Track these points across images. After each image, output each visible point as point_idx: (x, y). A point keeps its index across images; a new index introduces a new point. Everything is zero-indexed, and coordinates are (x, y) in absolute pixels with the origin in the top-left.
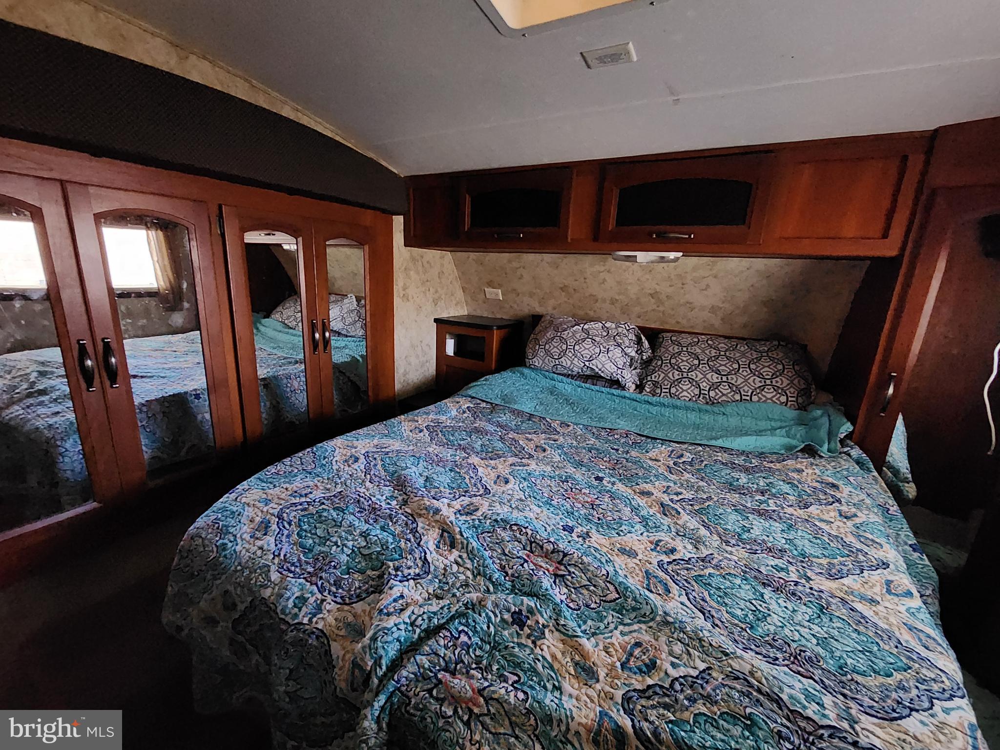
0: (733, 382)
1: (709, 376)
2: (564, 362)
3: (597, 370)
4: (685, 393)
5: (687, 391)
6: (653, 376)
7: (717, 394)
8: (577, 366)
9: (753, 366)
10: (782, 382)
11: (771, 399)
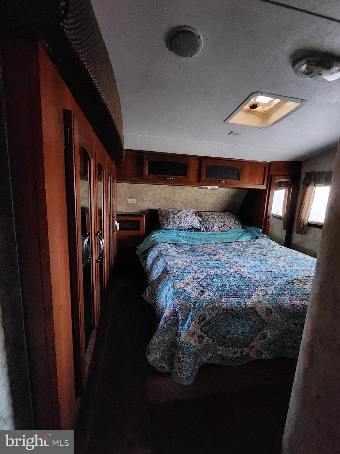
0: (226, 224)
1: (220, 224)
2: (182, 225)
3: (194, 226)
4: (216, 230)
5: (216, 229)
6: (205, 226)
7: (224, 228)
8: (187, 226)
9: (229, 219)
10: (237, 222)
11: (236, 227)
